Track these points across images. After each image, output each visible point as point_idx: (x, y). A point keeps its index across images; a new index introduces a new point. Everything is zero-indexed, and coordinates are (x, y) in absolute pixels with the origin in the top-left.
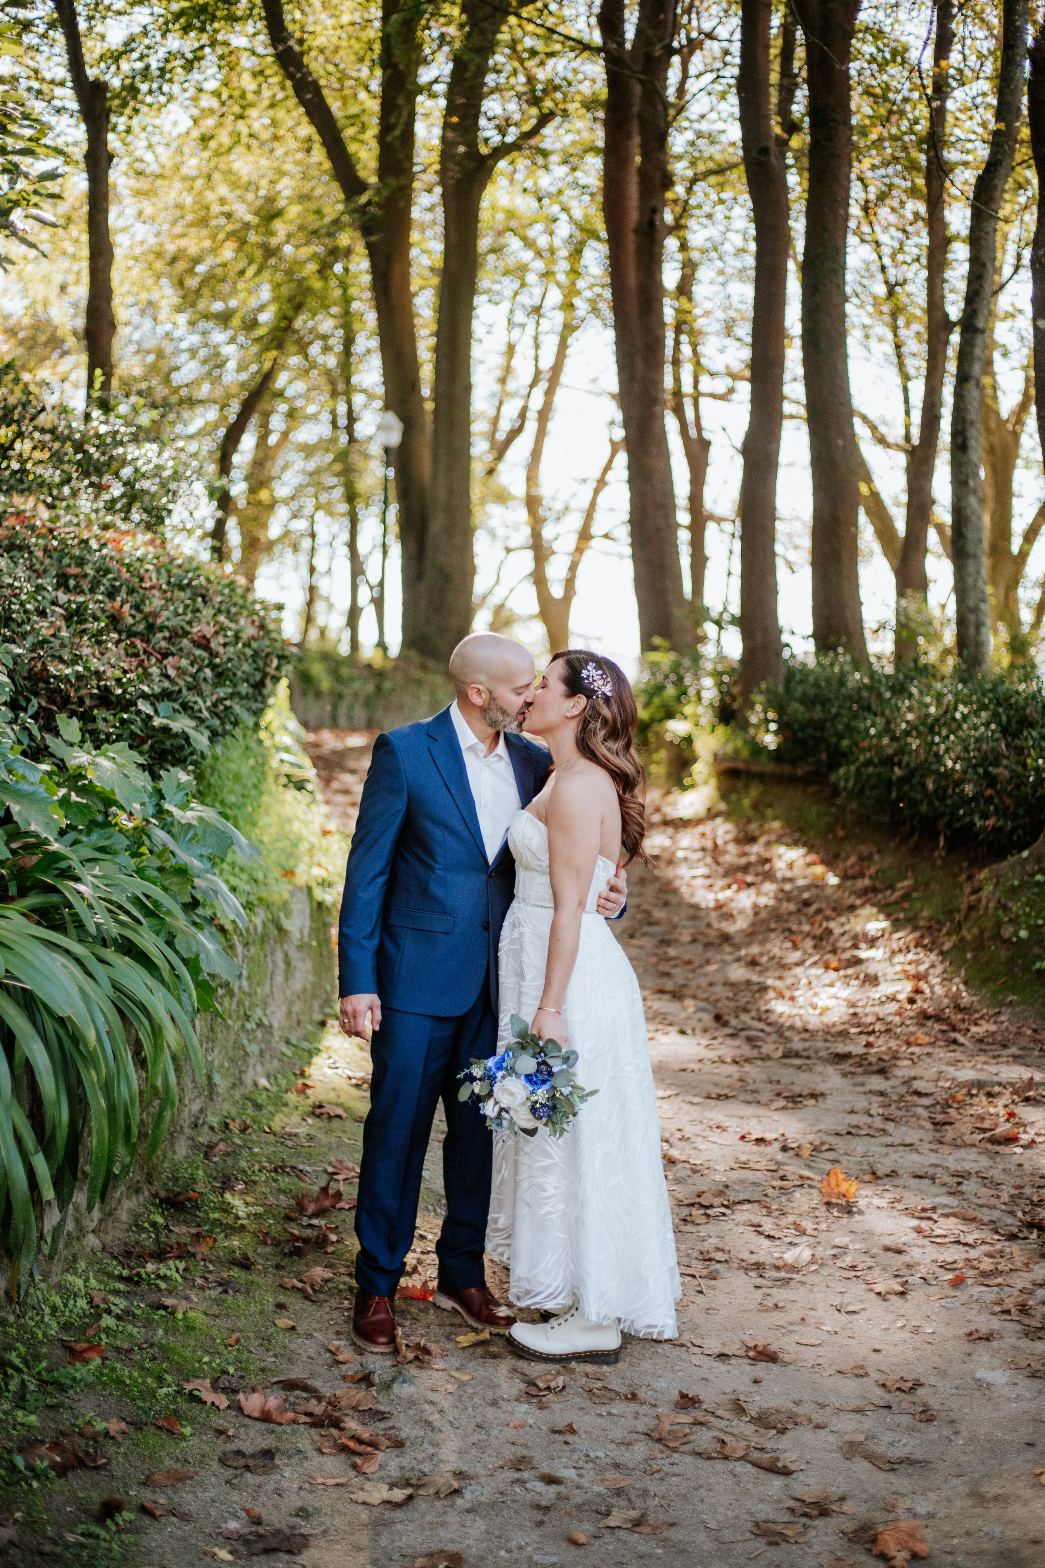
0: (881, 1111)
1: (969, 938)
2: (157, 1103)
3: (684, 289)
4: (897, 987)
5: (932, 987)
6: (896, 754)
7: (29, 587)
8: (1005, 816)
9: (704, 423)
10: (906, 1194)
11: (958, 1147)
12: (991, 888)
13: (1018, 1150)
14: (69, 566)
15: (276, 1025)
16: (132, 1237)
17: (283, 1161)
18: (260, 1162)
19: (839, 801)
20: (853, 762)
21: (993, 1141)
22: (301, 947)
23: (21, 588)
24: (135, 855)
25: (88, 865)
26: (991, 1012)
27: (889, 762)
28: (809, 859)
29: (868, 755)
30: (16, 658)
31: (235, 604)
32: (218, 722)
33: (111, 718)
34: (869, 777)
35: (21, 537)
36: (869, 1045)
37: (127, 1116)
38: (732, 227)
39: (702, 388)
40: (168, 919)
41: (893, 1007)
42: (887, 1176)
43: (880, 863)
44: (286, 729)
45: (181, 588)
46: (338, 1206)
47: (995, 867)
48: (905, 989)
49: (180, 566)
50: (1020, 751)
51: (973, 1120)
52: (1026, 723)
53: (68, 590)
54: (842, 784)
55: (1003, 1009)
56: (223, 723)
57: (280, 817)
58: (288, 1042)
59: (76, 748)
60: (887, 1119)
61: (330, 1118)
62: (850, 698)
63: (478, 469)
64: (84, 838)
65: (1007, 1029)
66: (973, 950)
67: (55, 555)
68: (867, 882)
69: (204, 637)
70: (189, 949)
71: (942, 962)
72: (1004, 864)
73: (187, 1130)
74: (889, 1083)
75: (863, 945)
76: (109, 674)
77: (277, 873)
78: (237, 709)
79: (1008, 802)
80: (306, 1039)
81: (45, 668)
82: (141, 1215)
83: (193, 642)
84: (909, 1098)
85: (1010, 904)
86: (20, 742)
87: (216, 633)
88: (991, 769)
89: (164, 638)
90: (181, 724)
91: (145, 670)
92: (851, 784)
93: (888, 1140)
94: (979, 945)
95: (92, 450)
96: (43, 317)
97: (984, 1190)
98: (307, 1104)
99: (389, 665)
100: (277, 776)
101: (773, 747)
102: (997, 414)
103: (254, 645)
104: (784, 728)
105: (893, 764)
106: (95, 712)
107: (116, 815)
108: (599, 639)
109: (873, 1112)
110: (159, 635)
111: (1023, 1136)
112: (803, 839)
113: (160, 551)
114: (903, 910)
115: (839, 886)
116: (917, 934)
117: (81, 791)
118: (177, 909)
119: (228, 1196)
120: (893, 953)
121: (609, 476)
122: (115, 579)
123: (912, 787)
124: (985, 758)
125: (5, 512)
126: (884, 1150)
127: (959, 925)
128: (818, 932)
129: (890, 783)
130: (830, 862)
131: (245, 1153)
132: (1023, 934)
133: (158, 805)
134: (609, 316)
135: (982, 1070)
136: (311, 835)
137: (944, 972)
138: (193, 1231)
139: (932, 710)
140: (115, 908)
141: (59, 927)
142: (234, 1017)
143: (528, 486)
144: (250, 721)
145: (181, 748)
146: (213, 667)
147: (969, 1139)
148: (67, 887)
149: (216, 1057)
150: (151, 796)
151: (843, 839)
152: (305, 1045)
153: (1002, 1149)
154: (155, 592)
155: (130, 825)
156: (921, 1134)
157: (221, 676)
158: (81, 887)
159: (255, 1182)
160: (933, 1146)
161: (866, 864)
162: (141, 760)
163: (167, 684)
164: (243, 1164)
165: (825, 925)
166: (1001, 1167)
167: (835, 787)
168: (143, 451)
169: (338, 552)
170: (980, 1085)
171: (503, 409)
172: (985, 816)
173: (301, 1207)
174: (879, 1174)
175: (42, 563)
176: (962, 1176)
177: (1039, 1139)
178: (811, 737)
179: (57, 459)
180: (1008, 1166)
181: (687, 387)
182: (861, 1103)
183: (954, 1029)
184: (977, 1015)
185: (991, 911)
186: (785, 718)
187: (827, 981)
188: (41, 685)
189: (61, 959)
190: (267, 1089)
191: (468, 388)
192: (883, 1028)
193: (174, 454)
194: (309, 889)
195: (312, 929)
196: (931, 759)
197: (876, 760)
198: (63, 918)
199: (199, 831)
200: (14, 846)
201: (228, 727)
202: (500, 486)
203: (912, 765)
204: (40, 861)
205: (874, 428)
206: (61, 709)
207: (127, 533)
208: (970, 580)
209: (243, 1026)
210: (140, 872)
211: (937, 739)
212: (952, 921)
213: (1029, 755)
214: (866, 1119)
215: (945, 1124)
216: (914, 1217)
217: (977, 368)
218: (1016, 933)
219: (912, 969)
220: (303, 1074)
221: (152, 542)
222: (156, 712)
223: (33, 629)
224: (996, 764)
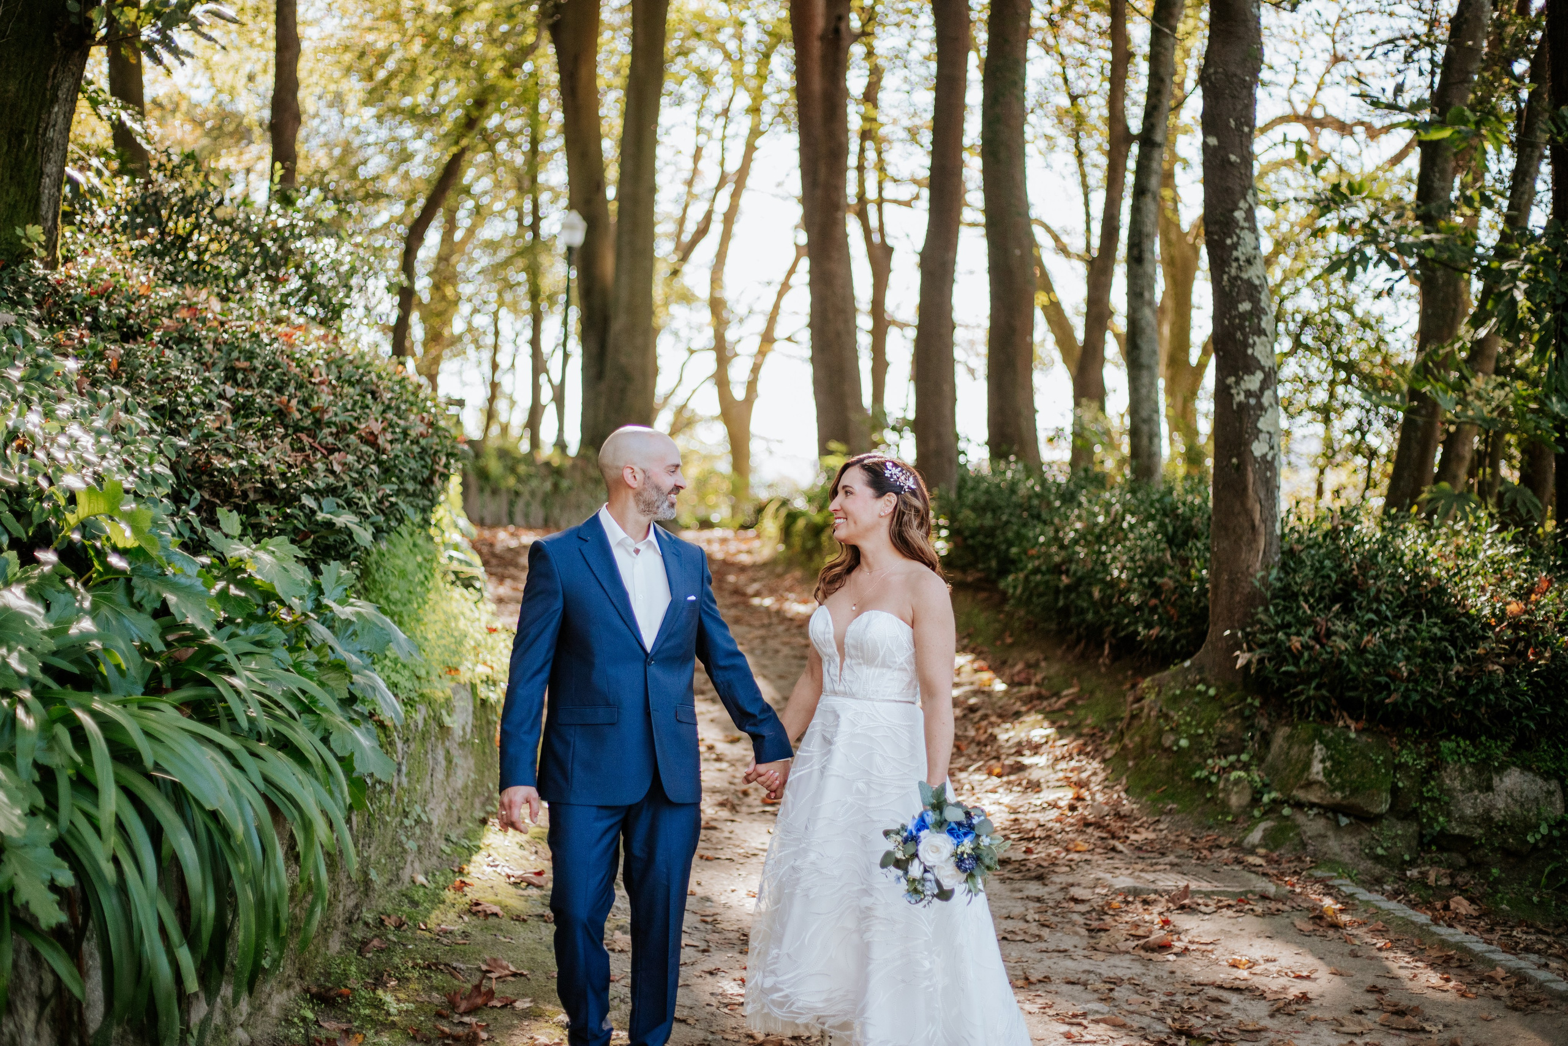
0: (1037, 917)
1: (1131, 746)
2: (310, 898)
3: (870, 96)
4: (1060, 793)
5: (1093, 794)
6: (1063, 562)
7: (196, 380)
8: (1169, 625)
9: (888, 229)
10: (1058, 1000)
11: (1112, 953)
12: (1153, 697)
13: (1171, 957)
14: (238, 359)
15: (435, 822)
16: (282, 1031)
17: (437, 958)
18: (414, 959)
19: (1007, 608)
20: (1022, 570)
21: (1147, 948)
22: (462, 745)
23: (188, 381)
24: (292, 649)
25: (244, 659)
26: (1150, 820)
27: (1058, 570)
28: (976, 665)
29: (1037, 563)
30: (180, 452)
31: (406, 402)
32: (382, 518)
33: (275, 512)
34: (1037, 585)
35: (191, 329)
36: (1028, 851)
37: (276, 910)
38: (920, 35)
39: (886, 194)
40: (324, 715)
41: (1054, 814)
42: (1040, 981)
43: (1049, 670)
44: (456, 526)
45: (351, 384)
46: (491, 1004)
47: (1157, 676)
48: (1066, 796)
49: (351, 362)
50: (1185, 561)
51: (1128, 927)
52: (1191, 533)
53: (236, 383)
54: (1011, 591)
55: (1163, 818)
56: (387, 520)
57: (445, 613)
58: (448, 840)
59: (236, 541)
60: (1043, 925)
61: (487, 915)
62: (1020, 506)
63: (661, 271)
64: (241, 632)
65: (1166, 837)
66: (1134, 759)
67: (225, 348)
68: (1032, 689)
69: (372, 433)
70: (344, 747)
71: (1104, 770)
72: (1166, 673)
73: (340, 926)
74: (1047, 889)
75: (1027, 752)
76: (273, 468)
77: (439, 669)
78: (403, 506)
79: (1172, 612)
80: (466, 837)
81: (209, 462)
82: (291, 1010)
83: (361, 438)
84: (1065, 905)
85: (1172, 713)
86: (180, 534)
87: (384, 430)
88: (1156, 579)
89: (331, 434)
90: (345, 519)
91: (310, 465)
92: (1019, 591)
93: (1042, 946)
94: (1141, 753)
95: (269, 244)
96: (228, 108)
97: (1136, 996)
98: (463, 902)
99: (568, 464)
100: (445, 574)
101: (944, 553)
102: (1178, 226)
103: (423, 442)
104: (955, 534)
105: (1061, 573)
106: (259, 506)
107: (275, 609)
108: (780, 441)
109: (1029, 918)
110: (326, 431)
111: (1177, 944)
112: (972, 645)
113: (331, 346)
114: (1068, 717)
115: (1006, 692)
116: (1081, 741)
117: (241, 584)
118: (333, 705)
119: (380, 992)
120: (1056, 760)
121: (793, 280)
122: (284, 374)
123: (1079, 595)
124: (1150, 568)
125: (177, 304)
126: (1038, 956)
127: (1122, 733)
128: (983, 738)
129: (1057, 591)
130: (997, 669)
131: (399, 950)
132: (1184, 743)
133: (317, 600)
134: (794, 120)
135: (1139, 877)
136: (476, 633)
137: (1106, 779)
138: (344, 1027)
139: (1101, 519)
140: (269, 704)
141: (212, 721)
142: (392, 814)
143: (712, 288)
144: (418, 518)
145: (344, 544)
146: (379, 463)
147: (1122, 946)
148: (222, 682)
149: (372, 853)
150: (310, 590)
151: (1012, 645)
152: (464, 842)
153: (1155, 956)
154: (323, 387)
155: (289, 619)
156: (1076, 940)
157: (387, 471)
158: (235, 681)
159: (408, 979)
160: (1086, 953)
161: (1032, 671)
162: (302, 555)
163: (331, 480)
164: (397, 960)
165: (990, 731)
166: (1153, 974)
167: (1004, 593)
168: (321, 246)
169: (521, 350)
170: (1136, 892)
171: (689, 210)
172: (1149, 625)
173: (453, 1005)
174: (1033, 979)
175: (211, 356)
176: (1115, 982)
177: (1192, 947)
178: (982, 544)
179: (235, 251)
180: (1160, 973)
181: (871, 193)
182: (1018, 909)
183: (1114, 837)
184: (1136, 823)
185: (1152, 719)
186: (956, 525)
187: (990, 787)
188: (205, 478)
189: (210, 753)
190: (424, 886)
191: (653, 190)
192: (1043, 835)
193: (351, 249)
194: (473, 687)
195: (474, 726)
196: (1098, 568)
197: (1044, 568)
198: (217, 712)
199: (358, 627)
200: (170, 638)
201: (393, 523)
202: (683, 287)
203: (1079, 574)
204: (196, 652)
205: (1056, 238)
206: (224, 502)
207: (300, 327)
208: (1144, 391)
209: (401, 823)
210: (298, 667)
211: (1104, 548)
212: (1115, 729)
213: (1193, 566)
214: (1024, 926)
215: (1100, 930)
216: (1064, 1023)
217: (1154, 182)
218: (1176, 742)
219: (1074, 776)
220: (461, 872)
221: (325, 337)
222: (321, 508)
223: (198, 421)
224: (1161, 574)
